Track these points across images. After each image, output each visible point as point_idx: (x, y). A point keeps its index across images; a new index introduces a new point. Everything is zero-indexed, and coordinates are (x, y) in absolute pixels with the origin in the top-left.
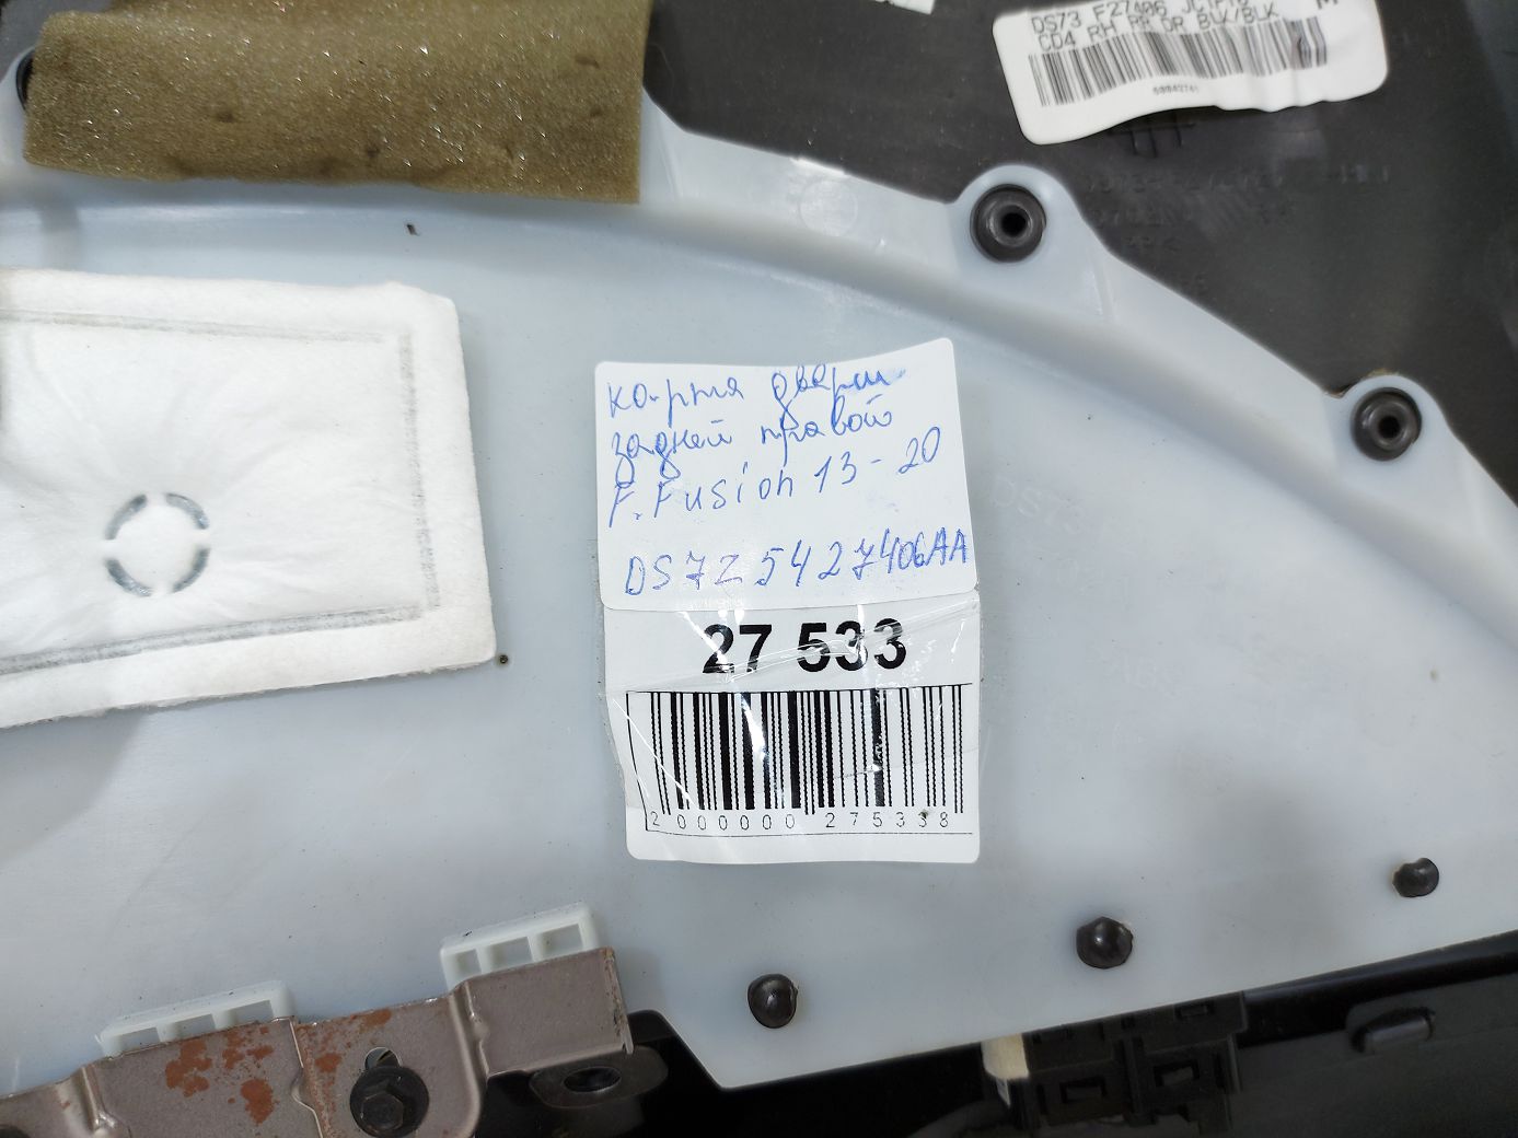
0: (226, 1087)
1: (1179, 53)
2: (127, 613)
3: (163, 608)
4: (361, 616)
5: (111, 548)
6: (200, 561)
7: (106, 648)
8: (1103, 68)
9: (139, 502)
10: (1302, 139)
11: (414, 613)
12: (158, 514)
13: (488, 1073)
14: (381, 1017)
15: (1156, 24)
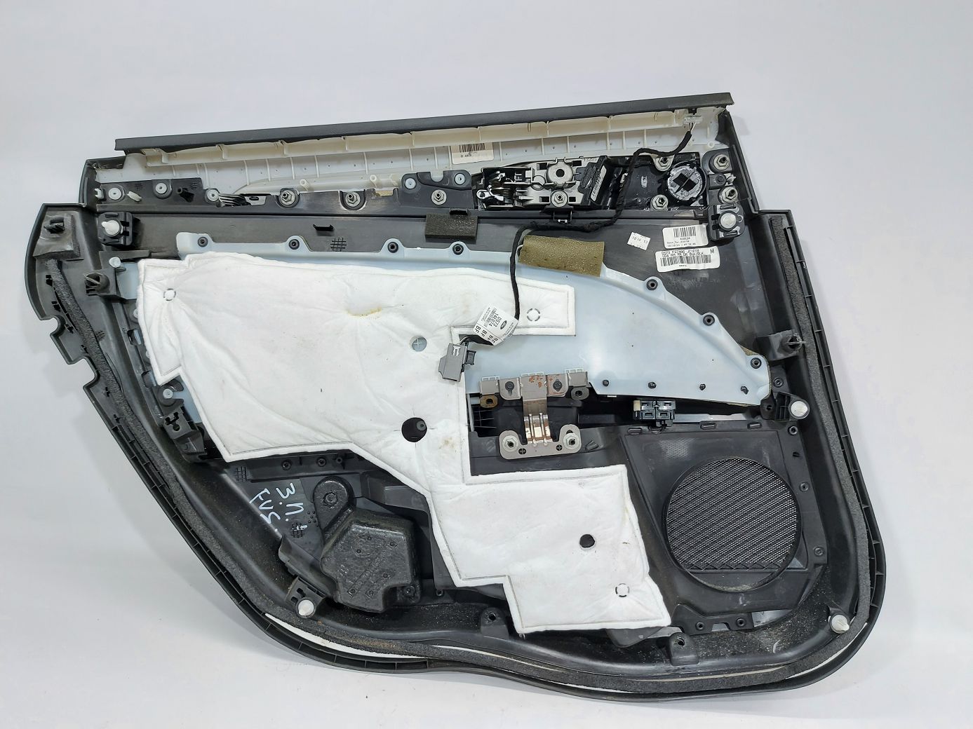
0: (536, 382)
1: (685, 260)
2: (530, 323)
3: (533, 323)
4: (559, 327)
5: (528, 315)
6: (539, 318)
7: (528, 327)
8: (672, 261)
9: (531, 309)
10: (706, 275)
11: (566, 328)
12: (534, 311)
13: (570, 385)
14: (558, 375)
15: (682, 254)
